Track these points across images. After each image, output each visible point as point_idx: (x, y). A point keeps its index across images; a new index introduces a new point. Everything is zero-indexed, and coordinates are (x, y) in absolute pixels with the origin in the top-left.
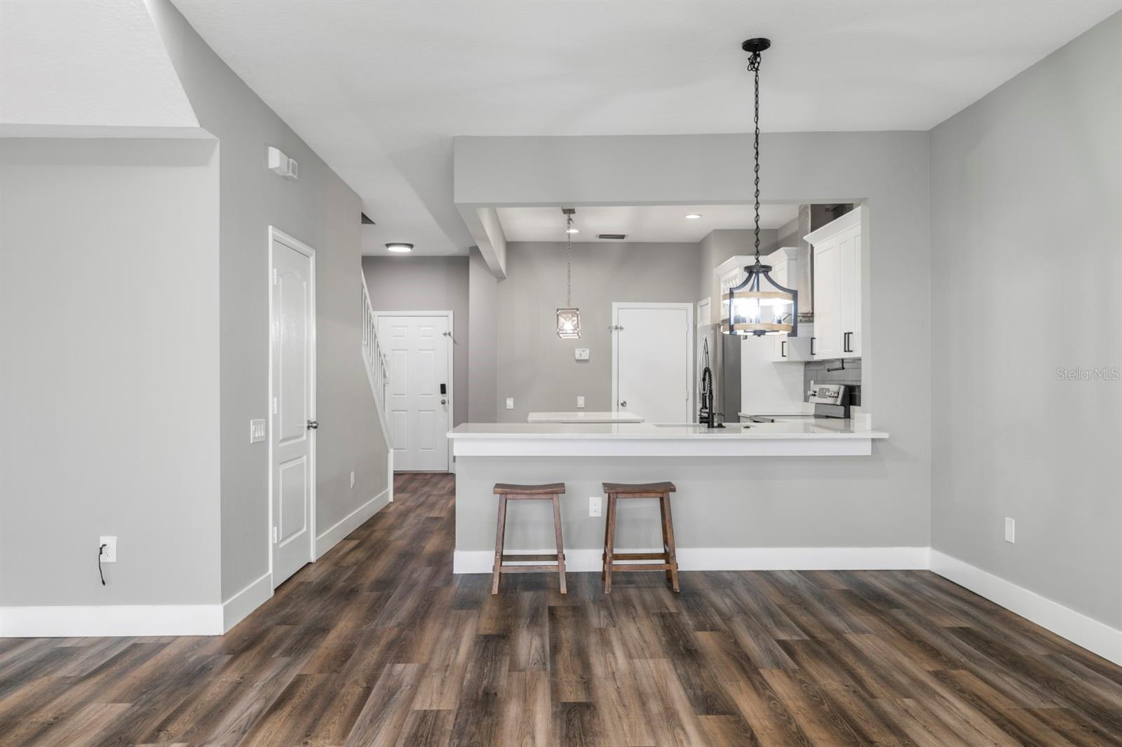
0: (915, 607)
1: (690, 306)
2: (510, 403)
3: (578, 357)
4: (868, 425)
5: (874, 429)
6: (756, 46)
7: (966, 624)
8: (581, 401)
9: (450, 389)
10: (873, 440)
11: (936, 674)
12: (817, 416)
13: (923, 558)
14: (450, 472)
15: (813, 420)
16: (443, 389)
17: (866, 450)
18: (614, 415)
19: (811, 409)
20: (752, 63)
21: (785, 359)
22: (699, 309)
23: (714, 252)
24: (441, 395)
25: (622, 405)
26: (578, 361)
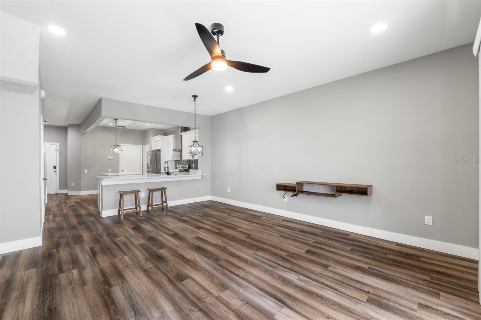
0: (214, 206)
1: (142, 146)
2: (86, 171)
3: (109, 158)
4: (200, 173)
5: (202, 174)
6: (195, 97)
7: (225, 207)
8: (110, 170)
9: (57, 167)
10: (201, 176)
11: (228, 215)
12: (179, 172)
13: (209, 198)
14: (58, 193)
15: (179, 173)
16: (55, 167)
17: (200, 178)
18: (120, 173)
19: (178, 170)
20: (194, 100)
21: (172, 159)
22: (144, 147)
23: (151, 134)
24: (53, 169)
25: (123, 171)
26: (109, 159)
